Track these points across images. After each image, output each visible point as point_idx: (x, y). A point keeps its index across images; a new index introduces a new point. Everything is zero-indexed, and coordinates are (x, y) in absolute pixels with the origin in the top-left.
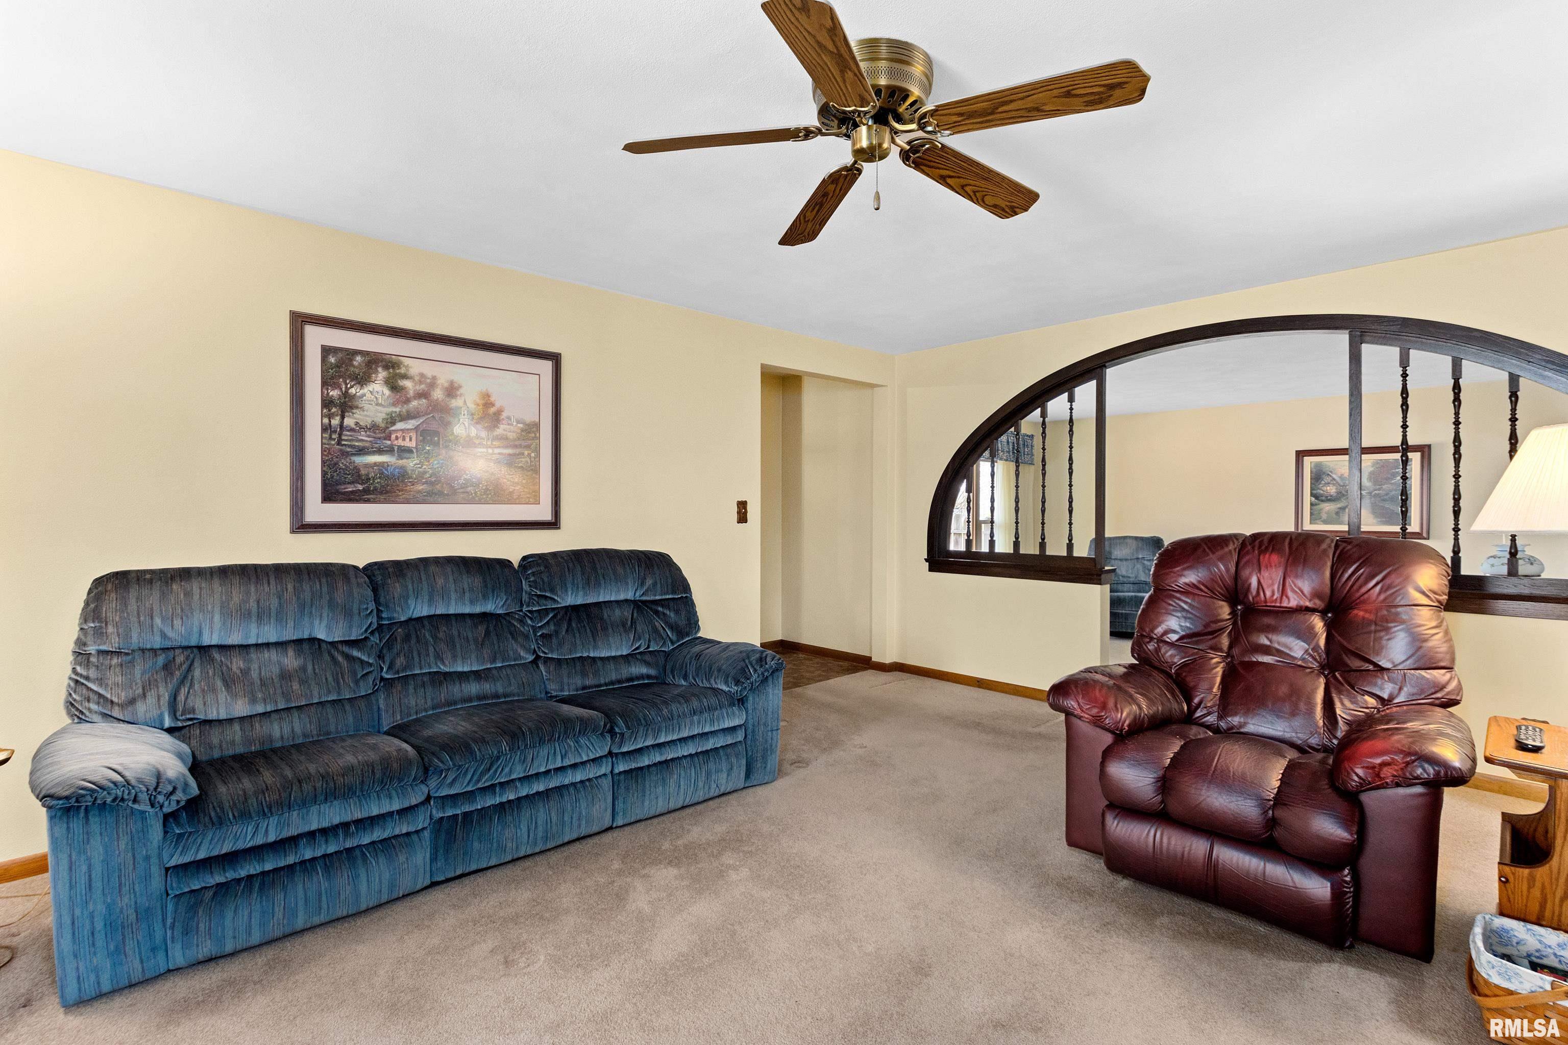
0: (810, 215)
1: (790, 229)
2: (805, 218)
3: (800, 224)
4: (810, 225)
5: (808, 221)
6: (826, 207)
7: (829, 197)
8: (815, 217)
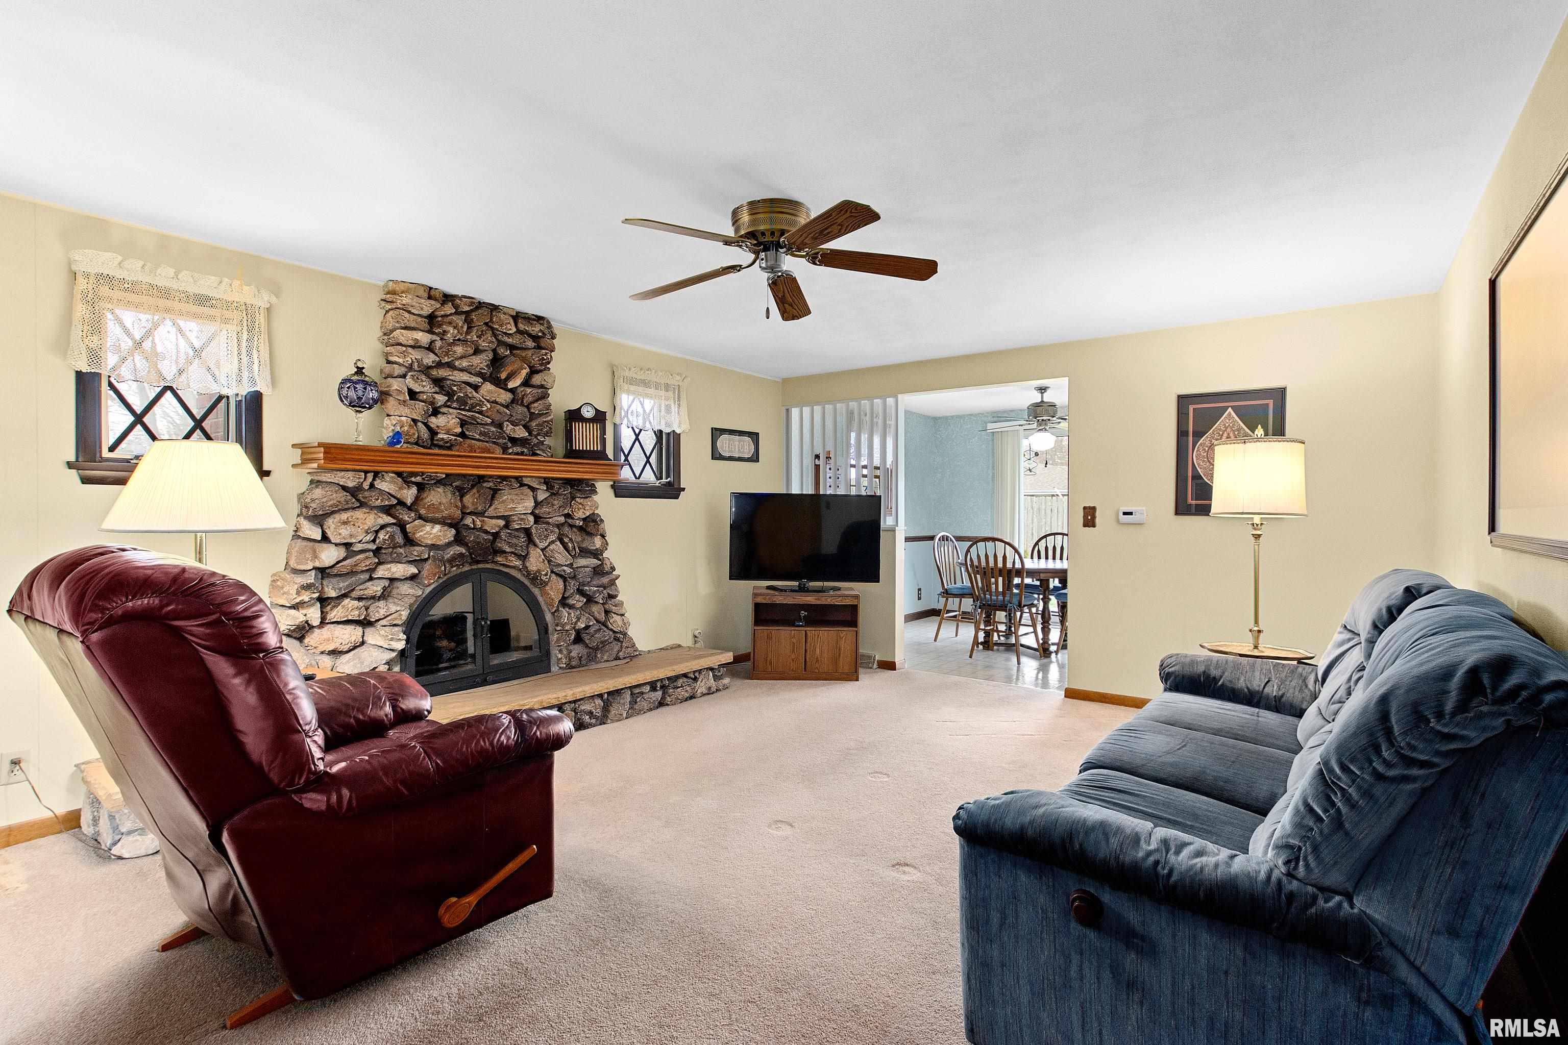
0: (836, 228)
1: (859, 227)
2: (840, 229)
3: (847, 227)
4: (839, 221)
5: (839, 225)
6: (818, 229)
7: (812, 235)
8: (831, 225)
